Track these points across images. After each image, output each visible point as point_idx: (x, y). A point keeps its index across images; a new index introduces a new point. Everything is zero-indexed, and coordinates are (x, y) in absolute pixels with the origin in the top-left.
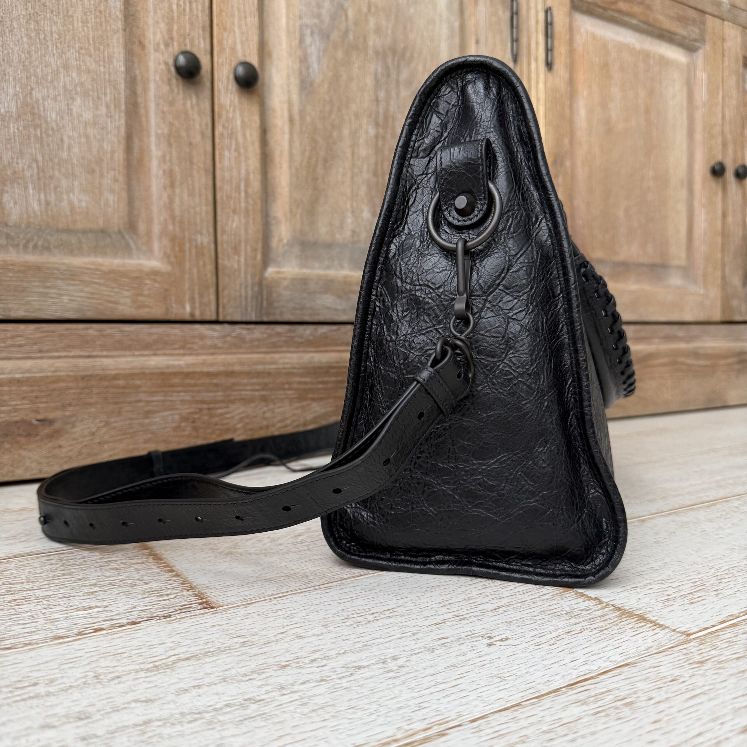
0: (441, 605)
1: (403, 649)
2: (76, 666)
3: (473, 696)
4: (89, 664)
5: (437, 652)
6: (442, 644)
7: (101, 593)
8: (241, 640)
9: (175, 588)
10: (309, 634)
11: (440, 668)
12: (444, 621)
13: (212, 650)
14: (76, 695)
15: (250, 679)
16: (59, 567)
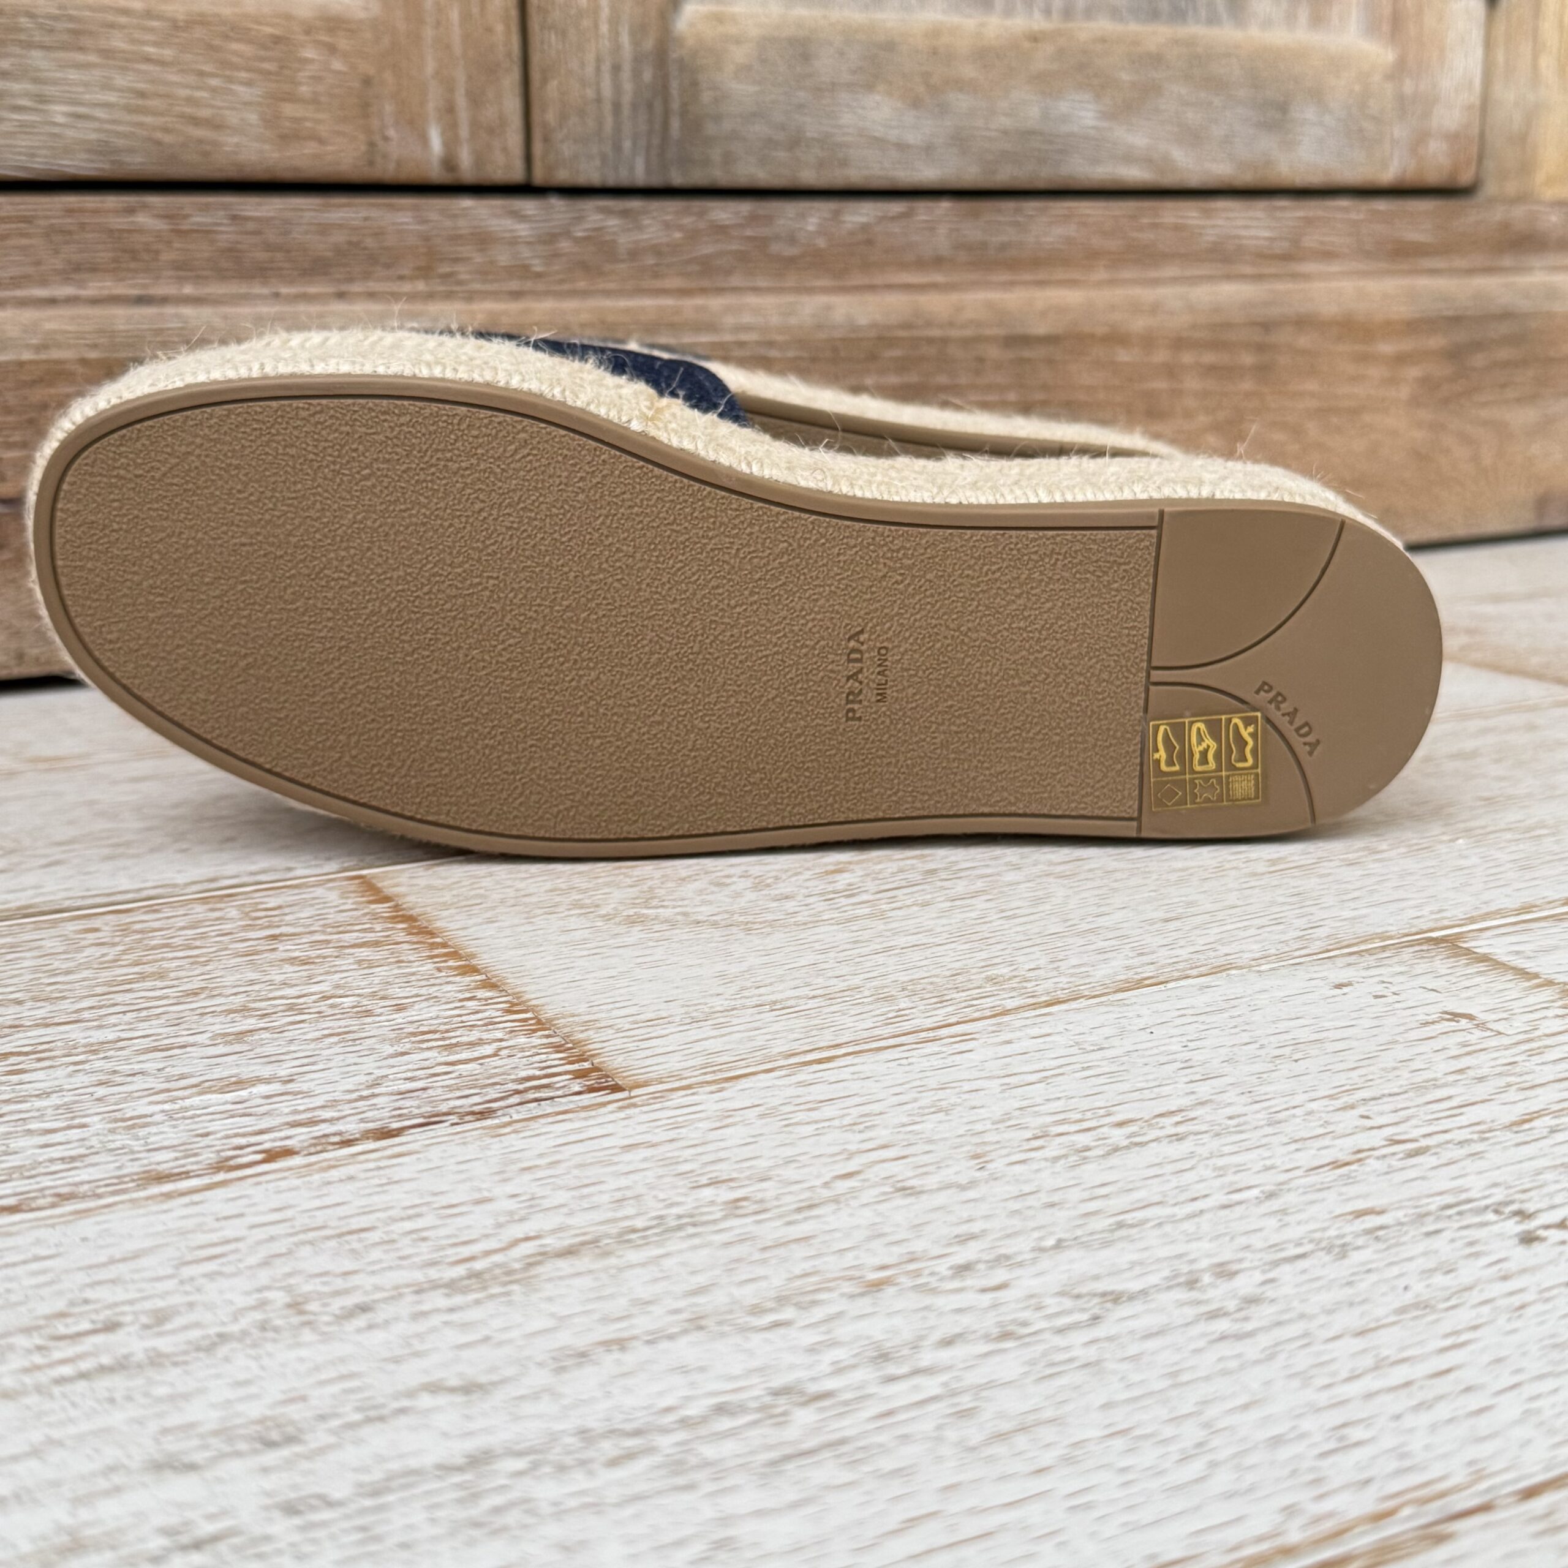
0: (1338, 1103)
1: (1243, 1241)
2: (227, 1269)
3: (1510, 1408)
4: (266, 1263)
5: (1356, 1257)
6: (1368, 1232)
7: (265, 1035)
8: (725, 1194)
9: (491, 1023)
10: (932, 1181)
11: (1380, 1312)
12: (1359, 1156)
13: (639, 1223)
14: (242, 1364)
15: (777, 1325)
16: (124, 952)
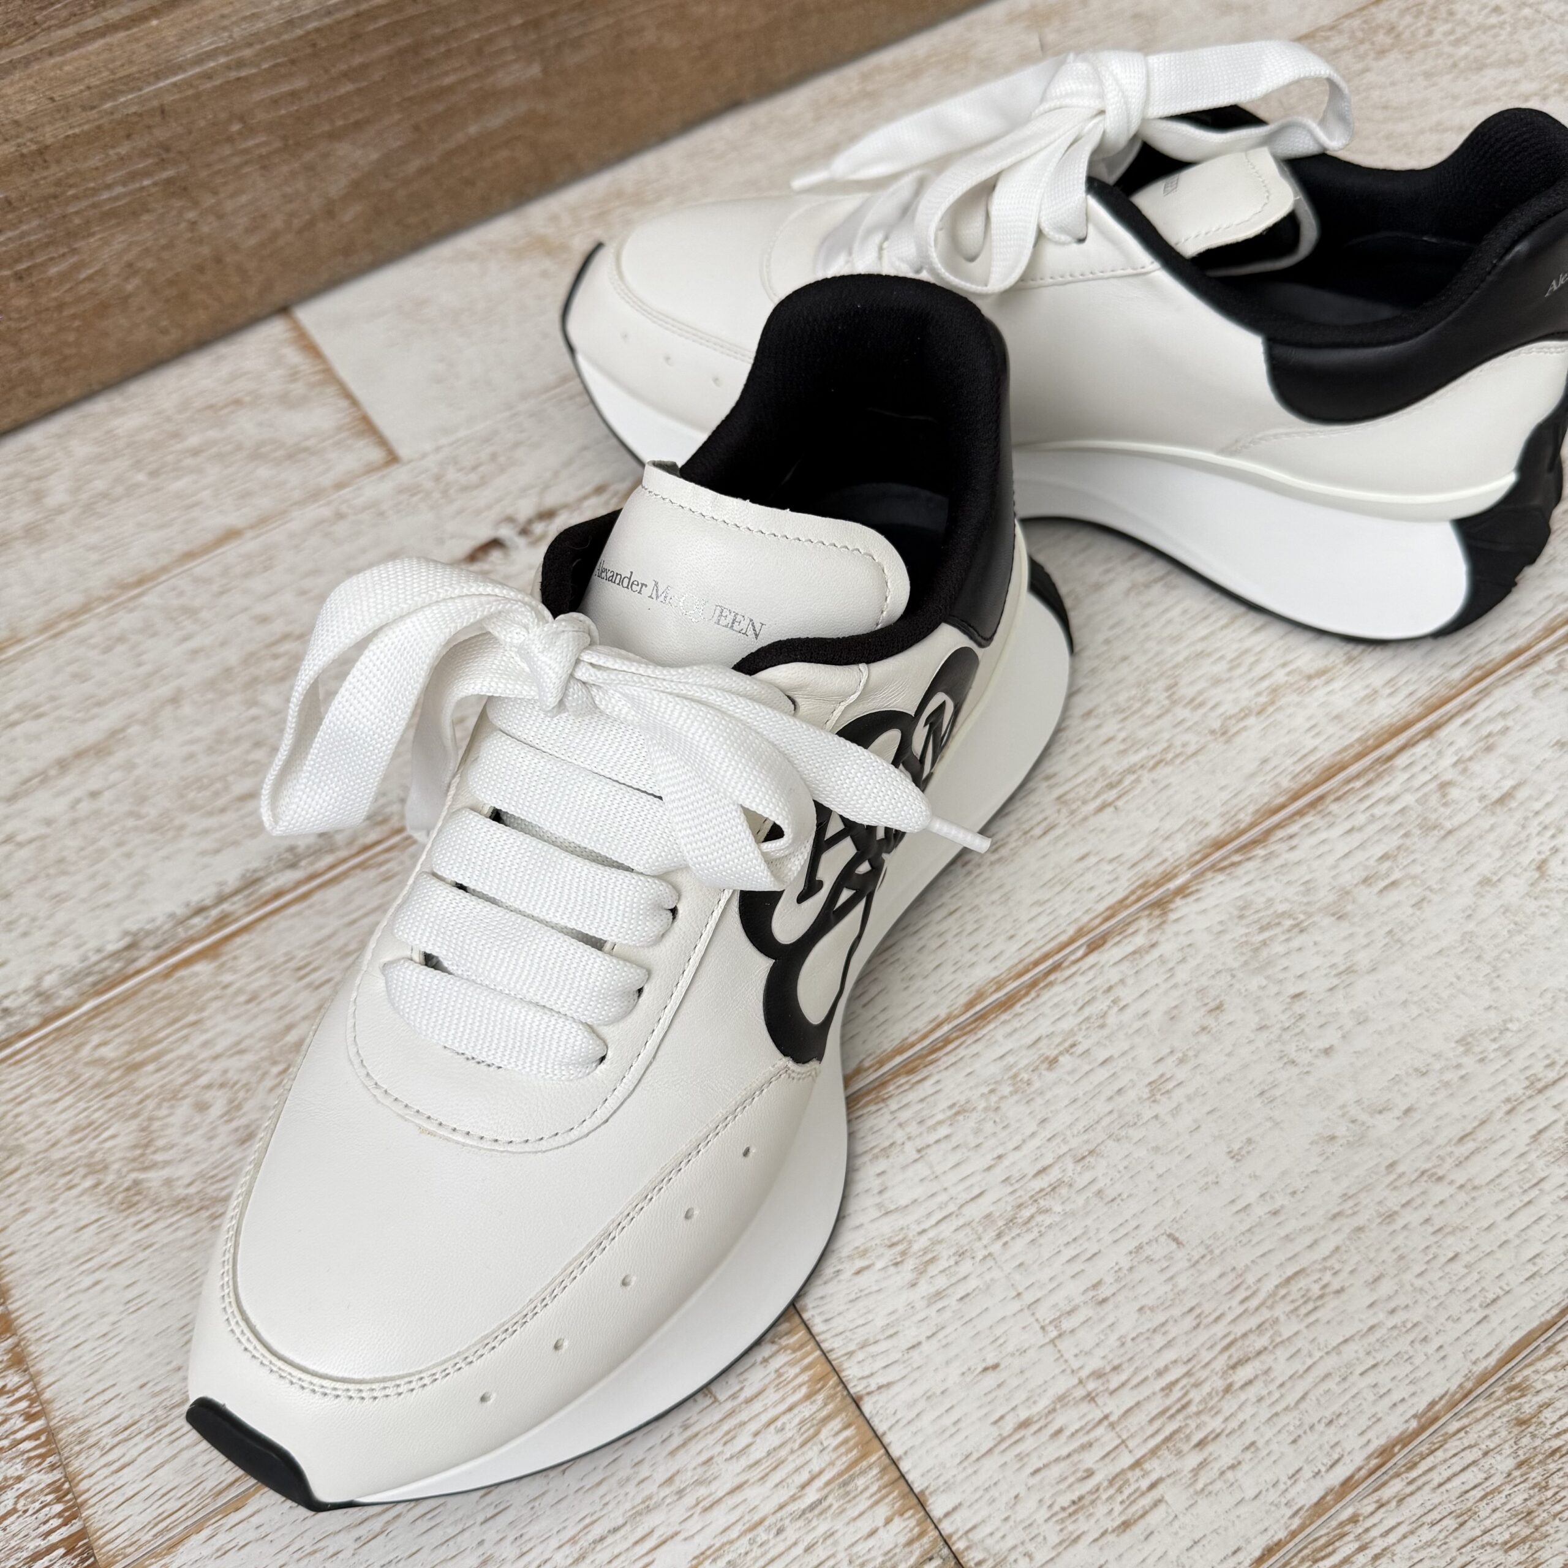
9: (14, 1442)
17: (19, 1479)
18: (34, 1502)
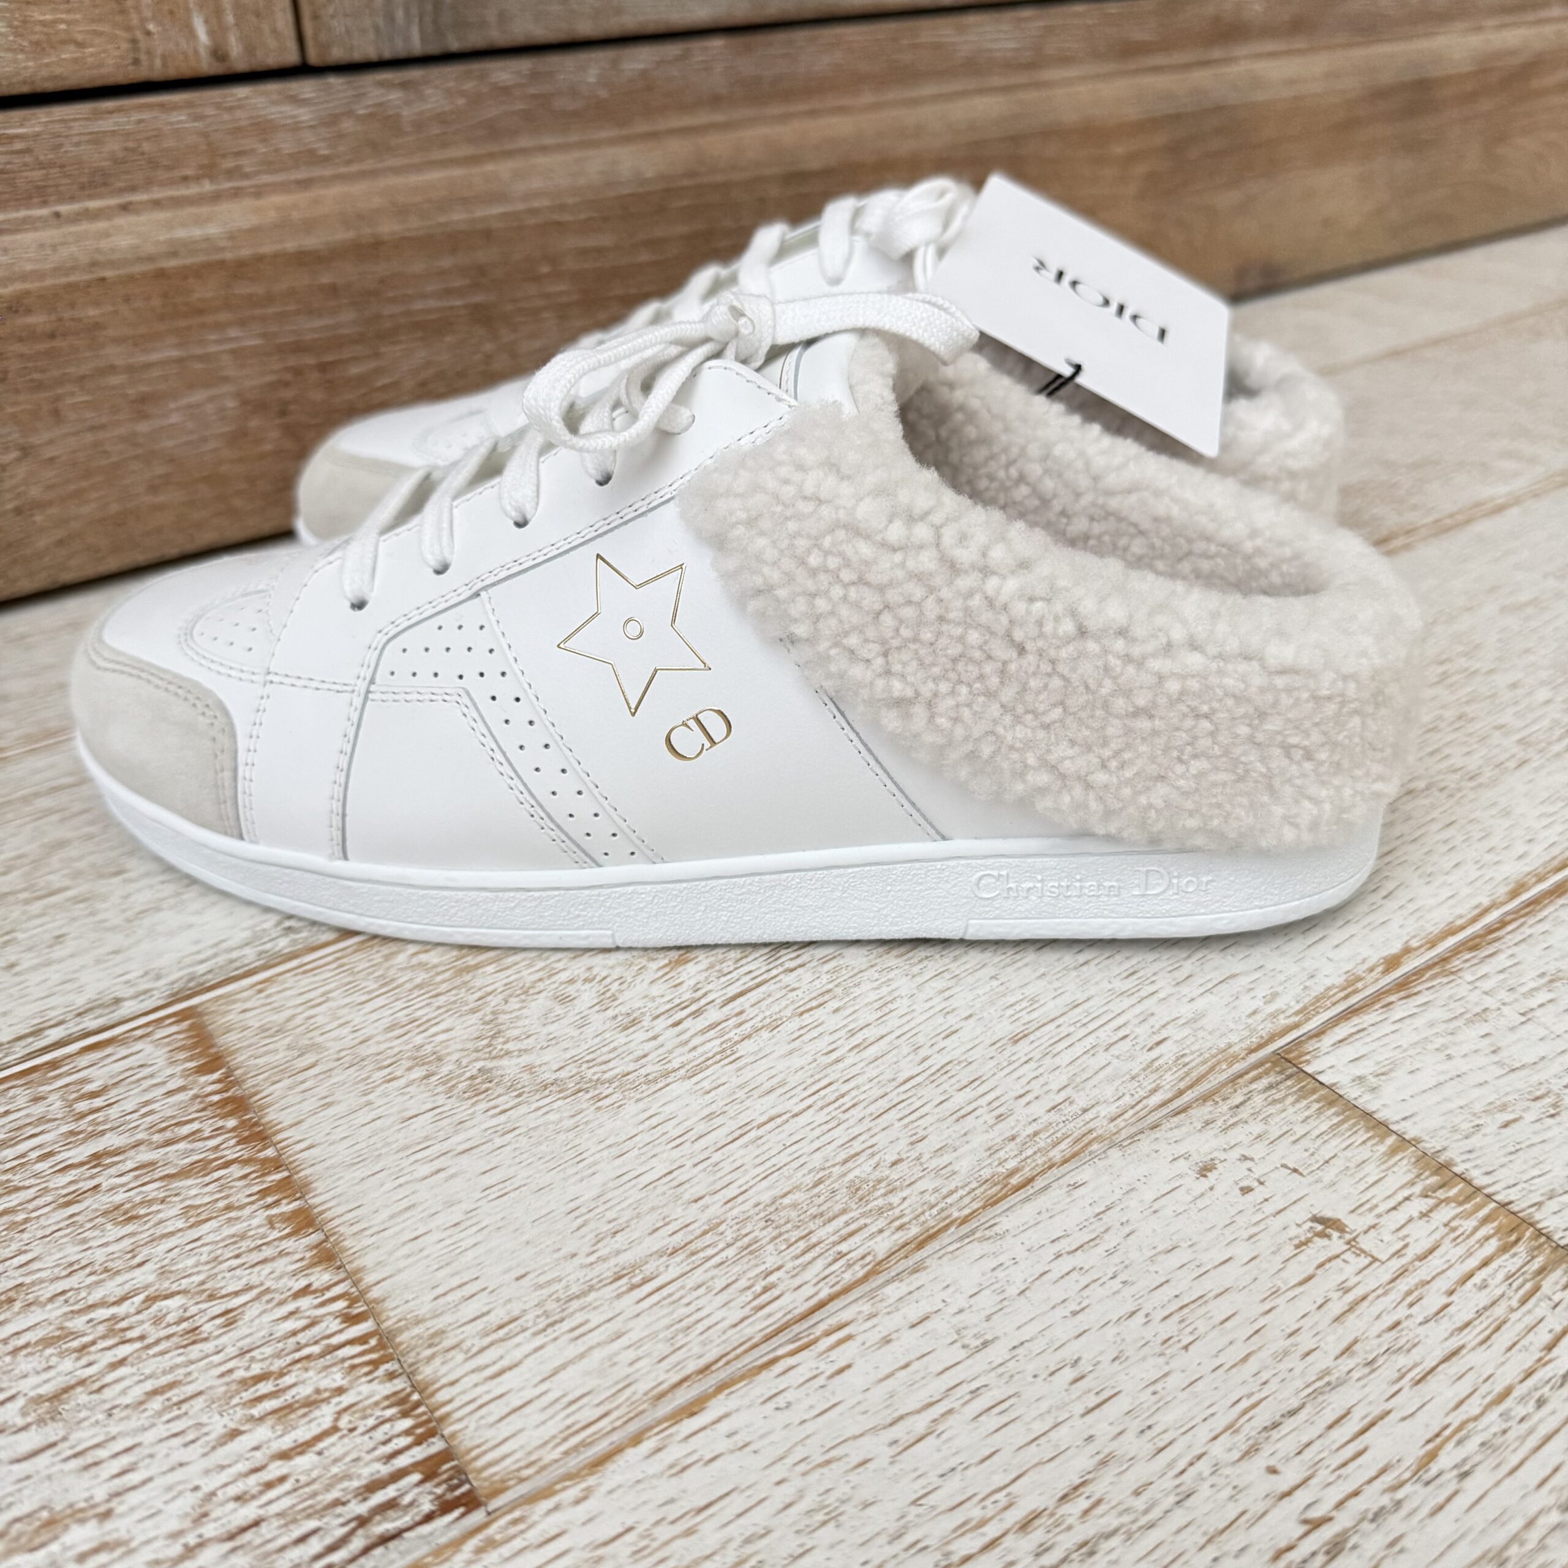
17: (340, 1391)
18: (365, 1418)
